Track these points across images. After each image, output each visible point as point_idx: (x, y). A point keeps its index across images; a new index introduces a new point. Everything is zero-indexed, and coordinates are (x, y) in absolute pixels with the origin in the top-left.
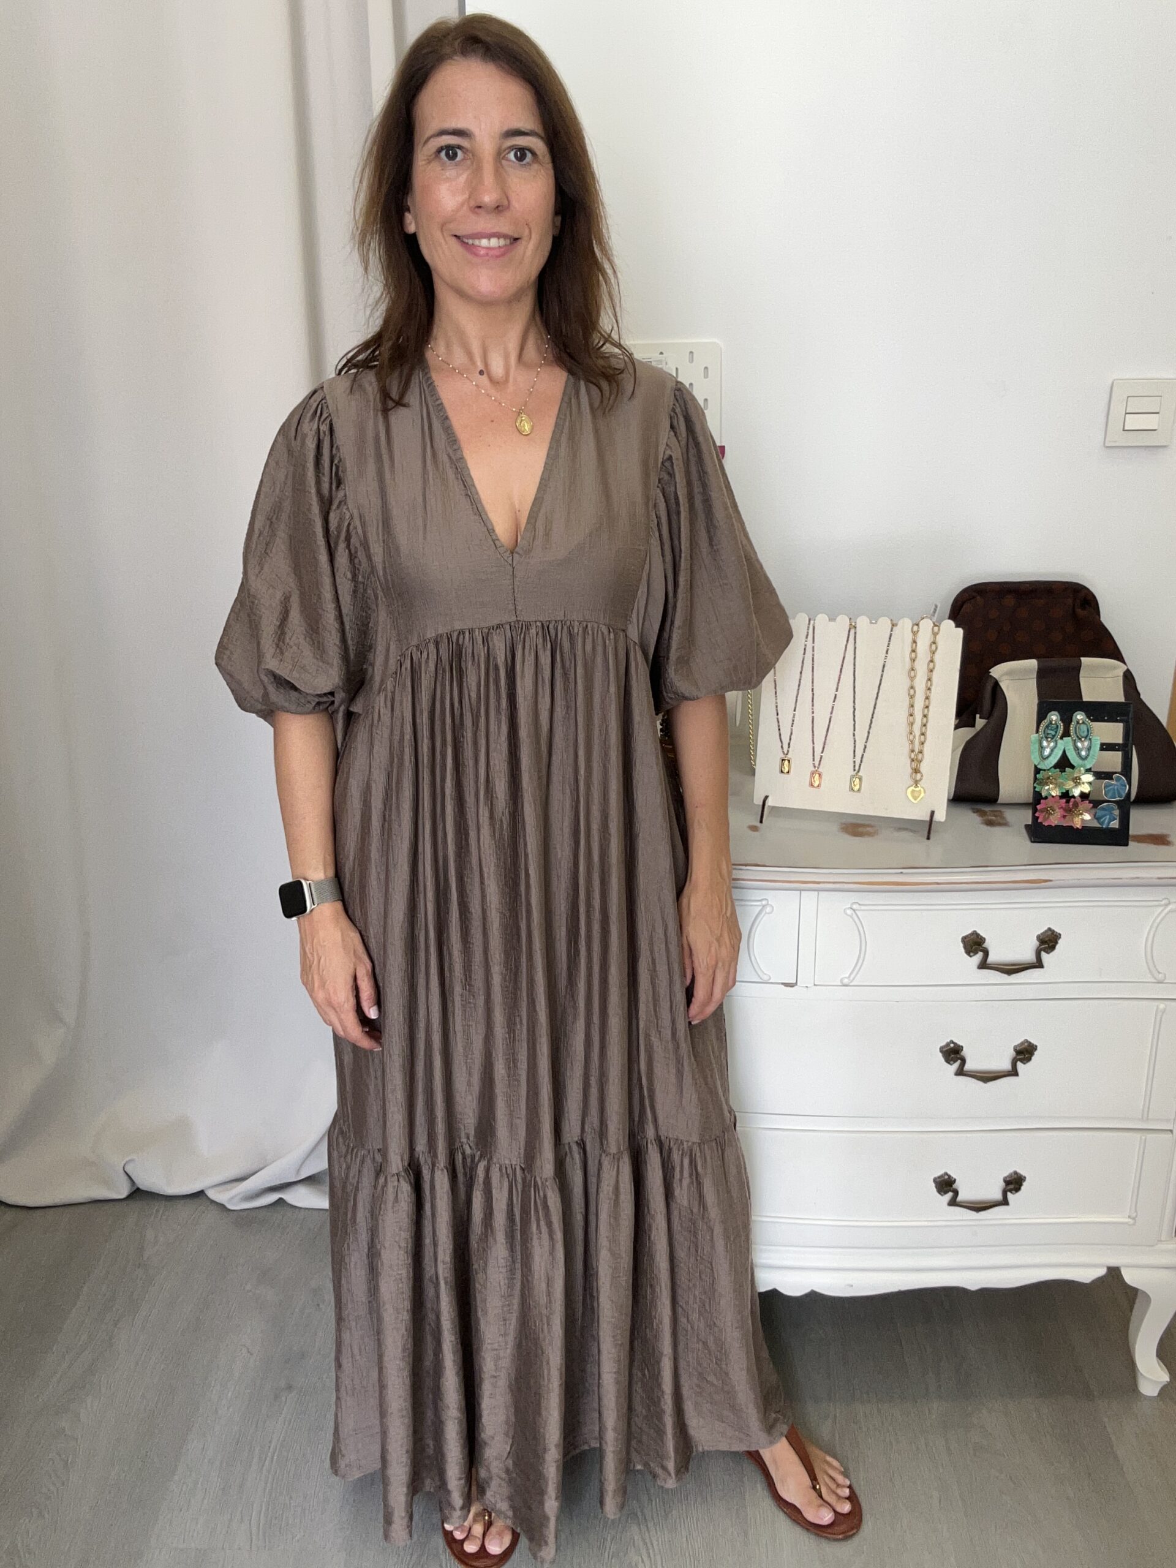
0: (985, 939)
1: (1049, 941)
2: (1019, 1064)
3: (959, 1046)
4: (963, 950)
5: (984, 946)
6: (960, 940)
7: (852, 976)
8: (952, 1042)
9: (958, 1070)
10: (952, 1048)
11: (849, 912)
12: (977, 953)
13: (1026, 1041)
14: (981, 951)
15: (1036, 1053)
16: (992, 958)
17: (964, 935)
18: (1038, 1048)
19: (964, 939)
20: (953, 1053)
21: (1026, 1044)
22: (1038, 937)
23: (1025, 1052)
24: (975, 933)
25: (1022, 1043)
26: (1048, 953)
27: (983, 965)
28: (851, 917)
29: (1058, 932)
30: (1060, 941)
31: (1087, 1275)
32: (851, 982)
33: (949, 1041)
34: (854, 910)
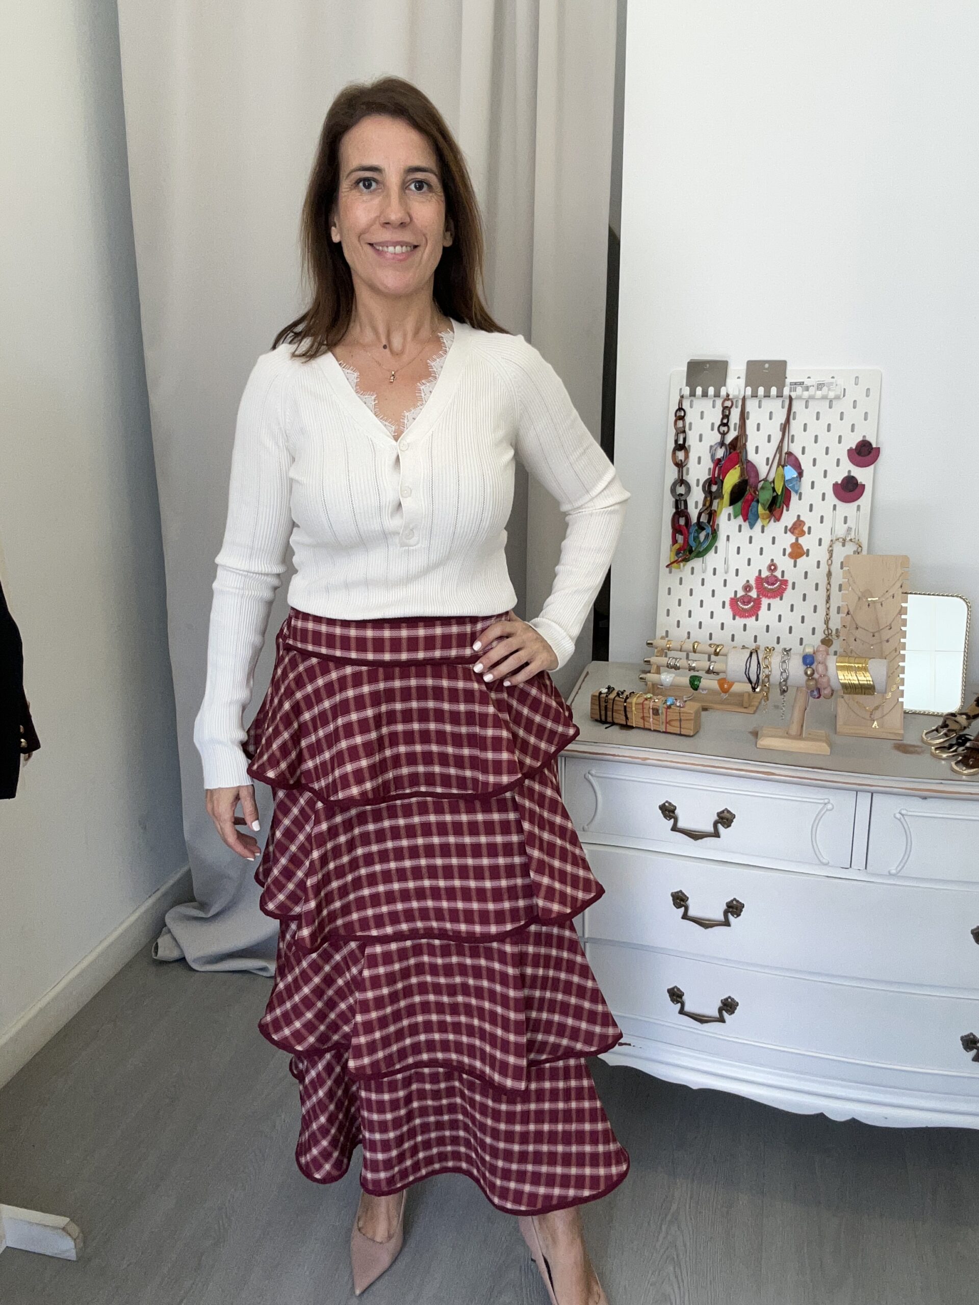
11: (899, 816)
32: (898, 874)
34: (903, 815)
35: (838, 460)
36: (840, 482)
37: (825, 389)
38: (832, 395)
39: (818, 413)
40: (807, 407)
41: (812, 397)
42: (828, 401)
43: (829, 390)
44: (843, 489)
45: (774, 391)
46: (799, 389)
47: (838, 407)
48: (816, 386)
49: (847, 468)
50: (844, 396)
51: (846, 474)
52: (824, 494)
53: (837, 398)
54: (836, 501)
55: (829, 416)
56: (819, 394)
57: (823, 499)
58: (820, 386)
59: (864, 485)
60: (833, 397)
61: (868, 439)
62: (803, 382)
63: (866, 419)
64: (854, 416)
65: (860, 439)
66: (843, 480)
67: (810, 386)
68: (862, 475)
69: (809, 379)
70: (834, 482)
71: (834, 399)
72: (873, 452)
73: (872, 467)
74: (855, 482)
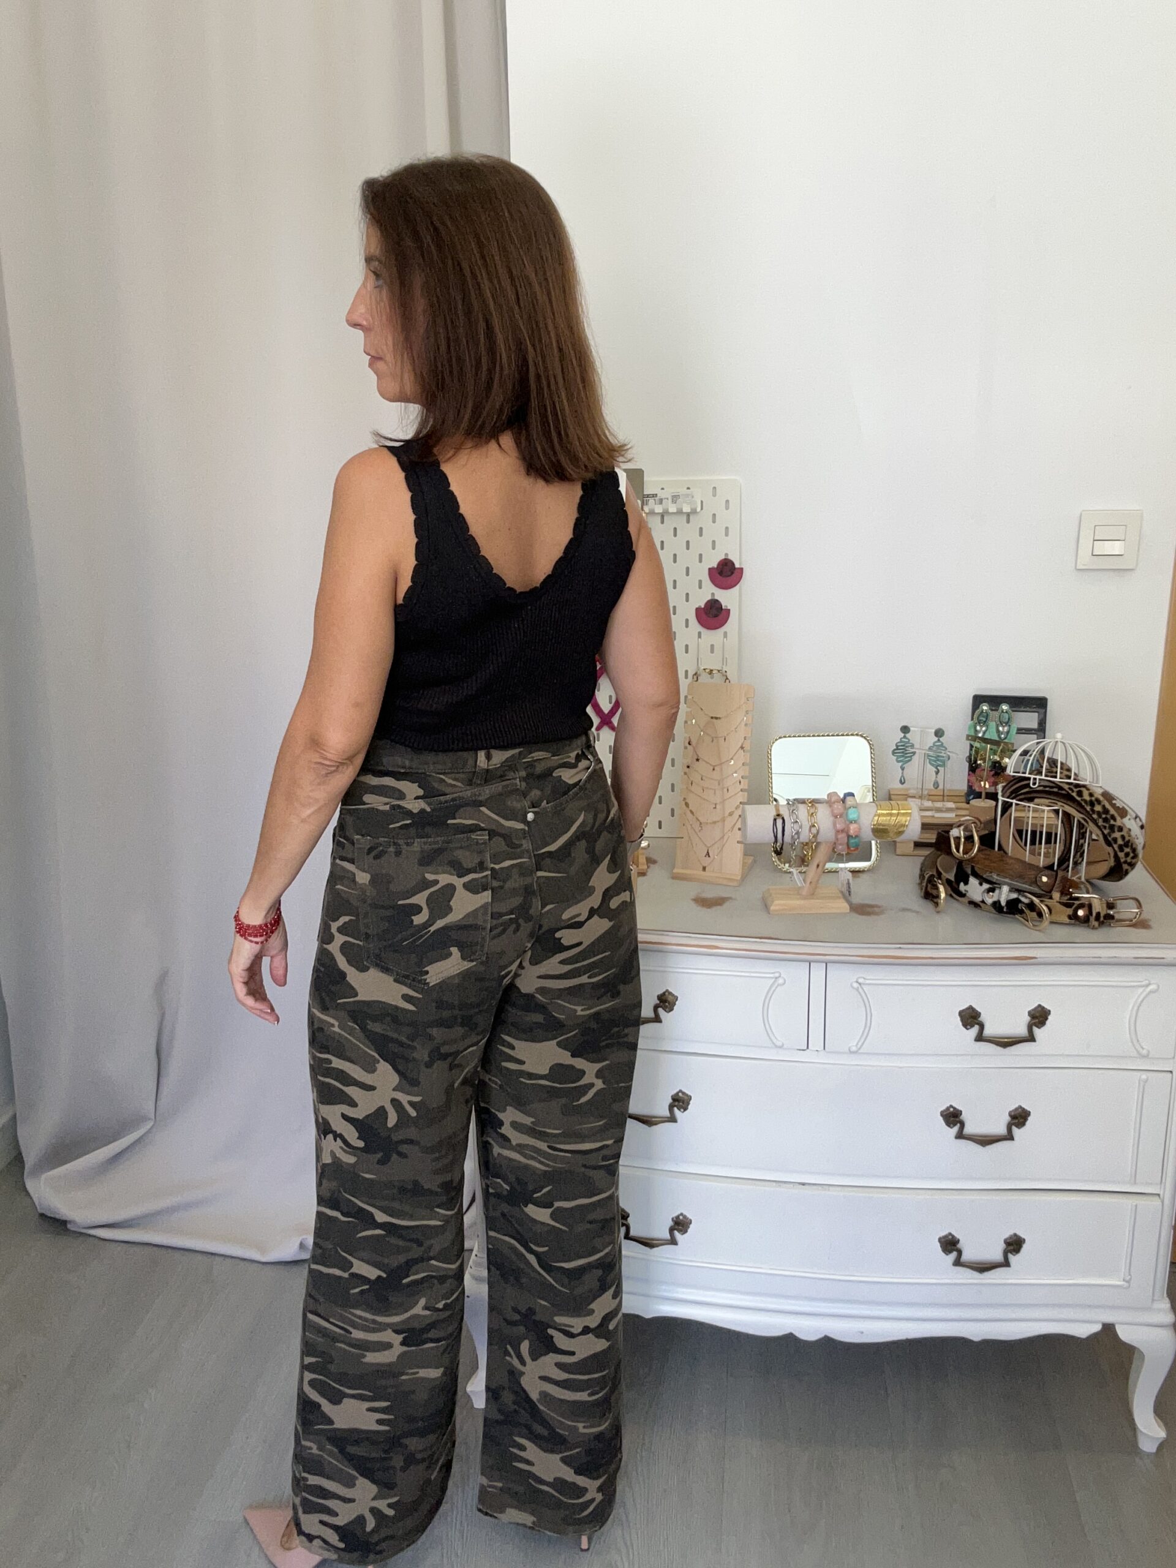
0: (980, 1013)
1: (1039, 1017)
2: (1014, 1129)
3: (958, 1110)
4: (961, 1024)
5: (980, 1019)
6: (957, 1014)
7: (859, 1046)
8: (951, 1106)
9: (957, 1134)
10: (950, 1113)
11: (855, 985)
12: (974, 1026)
13: (1020, 1107)
14: (978, 1024)
15: (1029, 1118)
16: (988, 1031)
17: (961, 1009)
18: (1032, 1114)
19: (961, 1013)
20: (952, 1117)
21: (1020, 1110)
22: (1029, 1013)
23: (1019, 1118)
24: (971, 1008)
25: (1016, 1109)
26: (1039, 1028)
27: (980, 1038)
28: (857, 990)
29: (1048, 1008)
30: (1049, 1017)
31: (1083, 1331)
32: (859, 1049)
33: (948, 1105)
34: (860, 984)
35: (700, 582)
36: (703, 607)
37: (680, 501)
38: (686, 509)
39: (675, 529)
40: (662, 522)
41: (667, 512)
42: (685, 517)
43: (684, 504)
44: (706, 613)
46: (651, 501)
47: (697, 521)
48: (670, 500)
49: (709, 591)
50: (702, 509)
51: (709, 598)
52: (687, 620)
54: (699, 628)
55: (688, 532)
56: (672, 509)
57: (687, 626)
58: (675, 498)
59: (729, 610)
60: (689, 511)
61: (730, 557)
62: (657, 494)
63: (727, 535)
64: (714, 531)
65: (723, 557)
66: (706, 604)
67: (664, 499)
68: (726, 598)
69: (663, 490)
70: (697, 606)
71: (690, 513)
72: (736, 572)
73: (737, 587)
74: (717, 606)
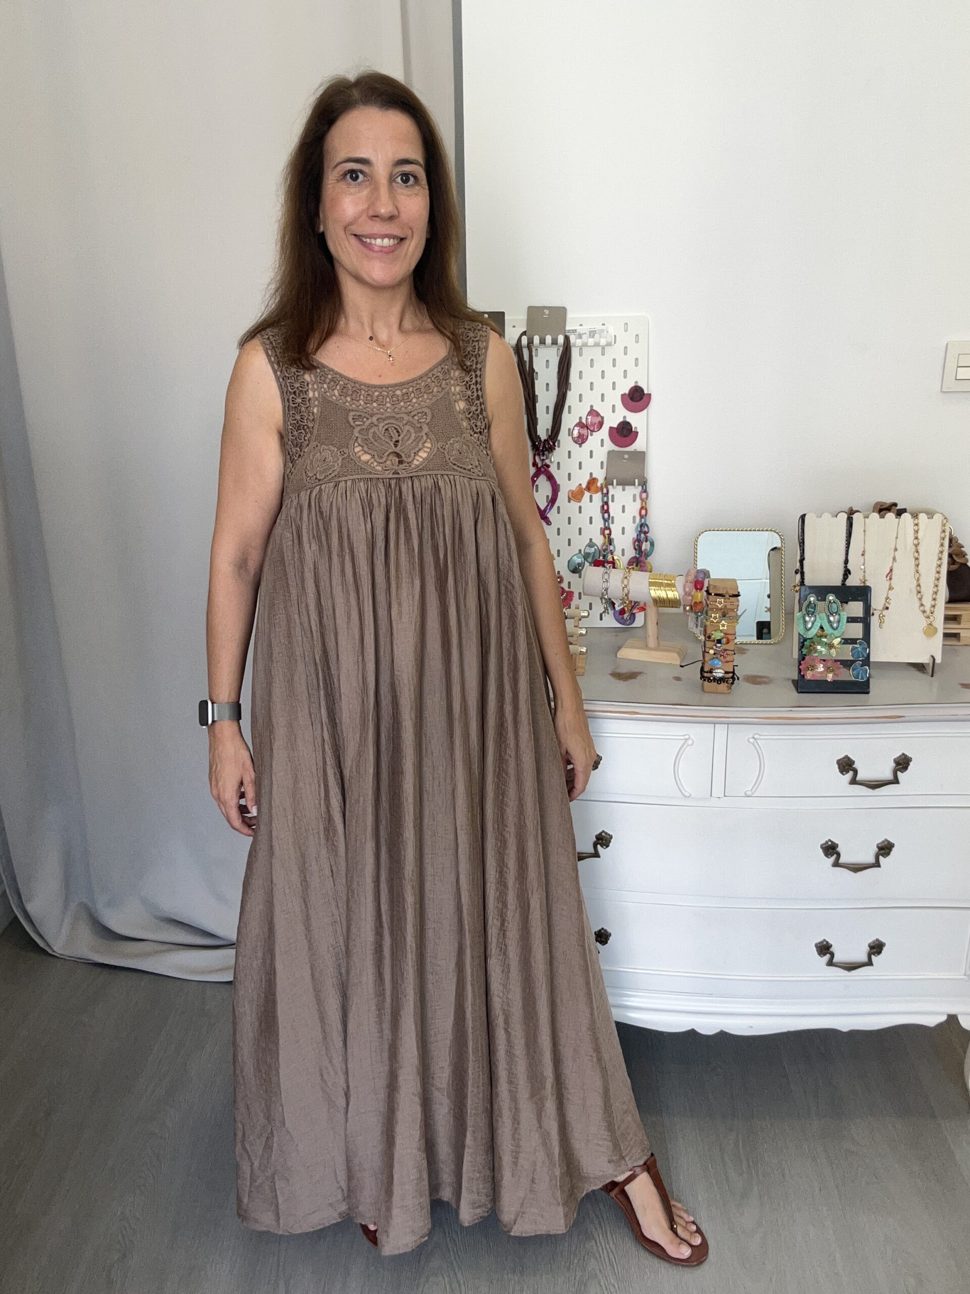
0: (854, 762)
1: (903, 763)
2: (881, 858)
3: (835, 844)
4: (838, 770)
5: (854, 766)
6: (836, 762)
7: (754, 789)
9: (834, 862)
10: (829, 845)
11: (751, 740)
12: (849, 772)
14: (851, 770)
15: (893, 849)
16: (859, 777)
17: (839, 758)
18: (895, 845)
19: (839, 762)
20: (830, 849)
21: (886, 842)
22: (895, 761)
23: (885, 849)
24: (847, 757)
25: (883, 842)
26: (902, 772)
27: (854, 781)
28: (753, 744)
29: (910, 756)
30: (911, 764)
31: (932, 1021)
32: (753, 793)
33: (828, 840)
34: (755, 739)
35: (614, 406)
36: (615, 426)
37: (597, 336)
39: (592, 360)
40: (581, 355)
41: (585, 345)
42: (600, 348)
43: (600, 338)
44: (617, 433)
45: (549, 339)
46: (572, 337)
47: (611, 353)
48: (588, 334)
49: (622, 413)
50: (615, 343)
51: (622, 420)
52: (602, 441)
53: (609, 344)
54: (613, 446)
55: (603, 363)
56: (591, 341)
57: (602, 445)
58: (592, 334)
59: (638, 430)
60: (604, 343)
61: (640, 384)
62: (576, 330)
63: (636, 365)
64: (626, 363)
65: (633, 385)
66: (618, 425)
67: (583, 334)
68: (636, 420)
69: (581, 327)
70: (611, 428)
71: (606, 346)
72: (645, 398)
73: (646, 410)
74: (629, 427)
